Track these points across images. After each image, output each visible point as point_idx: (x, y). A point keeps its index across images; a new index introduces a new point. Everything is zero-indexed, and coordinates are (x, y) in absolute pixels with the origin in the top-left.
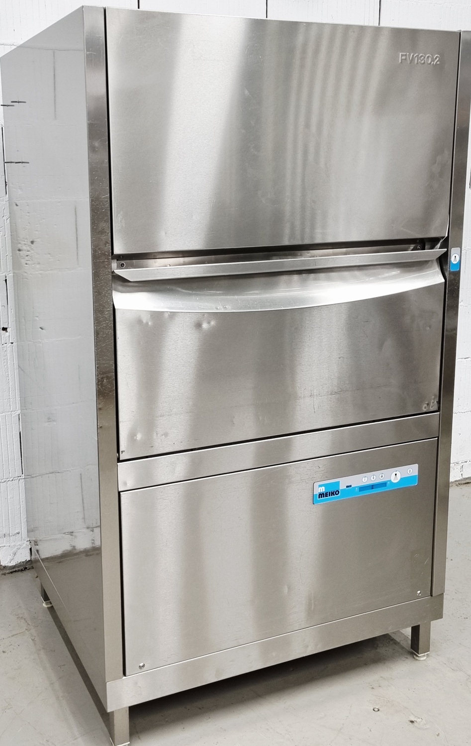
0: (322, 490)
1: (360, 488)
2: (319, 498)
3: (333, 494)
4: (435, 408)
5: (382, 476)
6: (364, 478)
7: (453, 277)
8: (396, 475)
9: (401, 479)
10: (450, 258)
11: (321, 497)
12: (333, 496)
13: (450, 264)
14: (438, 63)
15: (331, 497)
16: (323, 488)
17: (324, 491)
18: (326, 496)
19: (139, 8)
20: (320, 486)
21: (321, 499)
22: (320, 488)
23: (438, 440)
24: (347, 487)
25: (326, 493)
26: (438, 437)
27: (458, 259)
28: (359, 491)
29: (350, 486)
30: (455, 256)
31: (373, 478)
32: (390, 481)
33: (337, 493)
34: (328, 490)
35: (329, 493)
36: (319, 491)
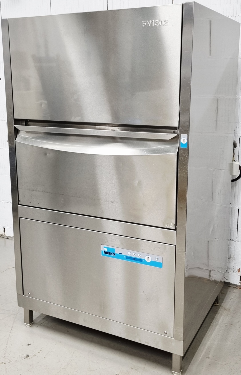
0: (106, 250)
1: (126, 257)
2: (104, 253)
3: (111, 254)
5: (139, 255)
6: (128, 252)
8: (148, 257)
9: (151, 261)
12: (111, 255)
13: (180, 143)
16: (106, 249)
18: (108, 254)
20: (104, 247)
21: (105, 254)
22: (104, 248)
23: (176, 247)
24: (119, 253)
26: (176, 245)
27: (186, 141)
28: (126, 258)
29: (121, 254)
30: (184, 140)
31: (134, 254)
32: (145, 260)
33: (114, 254)
34: (109, 251)
35: (110, 253)
36: (104, 250)
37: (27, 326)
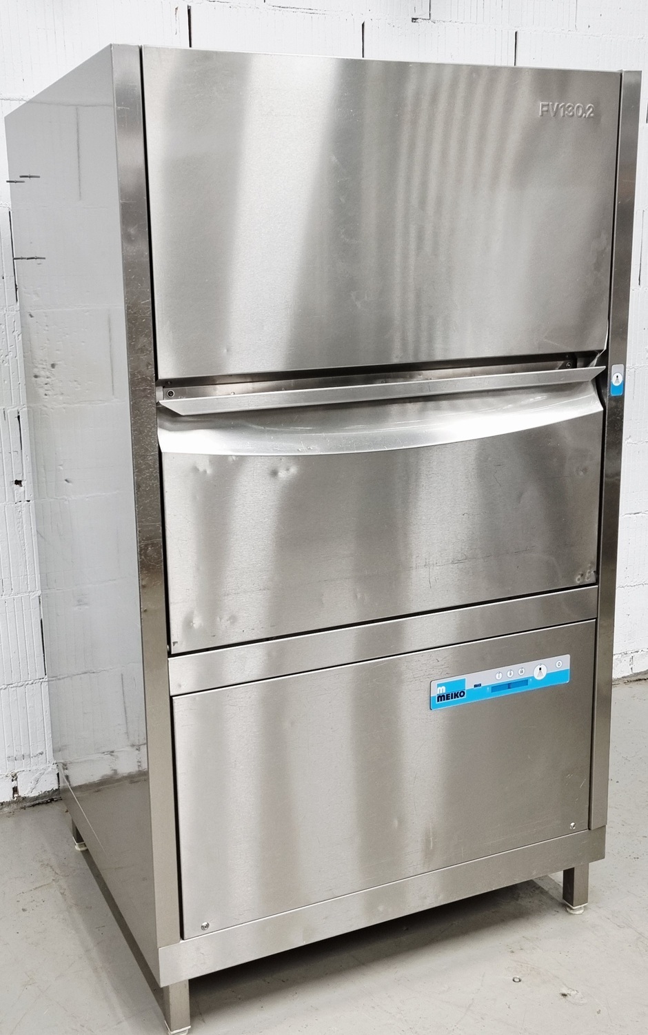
0: (442, 690)
1: (493, 687)
2: (438, 701)
3: (456, 696)
4: (593, 580)
5: (522, 672)
7: (614, 404)
8: (540, 669)
9: (547, 674)
10: (611, 379)
11: (441, 700)
12: (457, 699)
13: (610, 386)
14: (592, 115)
15: (454, 699)
16: (444, 688)
17: (444, 692)
18: (447, 699)
19: (190, 46)
20: (439, 685)
21: (440, 702)
22: (439, 688)
23: (596, 622)
24: (475, 686)
25: (447, 695)
26: (596, 619)
27: (621, 378)
28: (492, 692)
29: (480, 685)
30: (617, 377)
31: (510, 674)
32: (533, 677)
33: (462, 694)
34: (451, 691)
35: (452, 694)
36: (439, 693)
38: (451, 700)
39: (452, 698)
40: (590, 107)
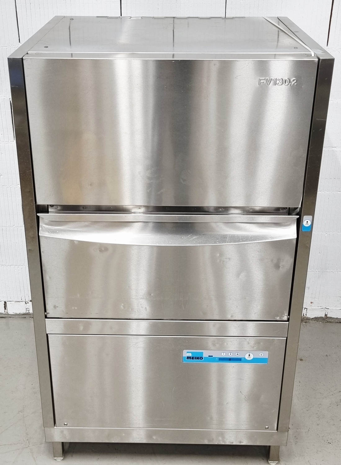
0: (190, 355)
1: (219, 358)
2: (187, 359)
3: (198, 358)
4: (285, 318)
5: (238, 354)
6: (223, 354)
8: (249, 355)
9: (254, 358)
10: (303, 222)
11: (189, 359)
12: (198, 360)
14: (295, 84)
15: (196, 360)
16: (191, 354)
17: (191, 355)
18: (192, 359)
20: (188, 352)
21: (188, 360)
22: (188, 354)
23: (287, 339)
24: (209, 356)
25: (192, 357)
26: (287, 337)
27: (310, 223)
28: (219, 360)
29: (212, 356)
30: (307, 222)
31: (231, 354)
32: (245, 358)
33: (201, 358)
34: (194, 356)
35: (195, 358)
36: (187, 355)
37: (58, 460)
38: (194, 360)
39: (195, 359)
40: (294, 80)
